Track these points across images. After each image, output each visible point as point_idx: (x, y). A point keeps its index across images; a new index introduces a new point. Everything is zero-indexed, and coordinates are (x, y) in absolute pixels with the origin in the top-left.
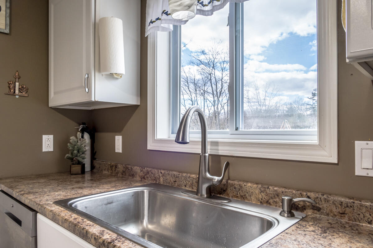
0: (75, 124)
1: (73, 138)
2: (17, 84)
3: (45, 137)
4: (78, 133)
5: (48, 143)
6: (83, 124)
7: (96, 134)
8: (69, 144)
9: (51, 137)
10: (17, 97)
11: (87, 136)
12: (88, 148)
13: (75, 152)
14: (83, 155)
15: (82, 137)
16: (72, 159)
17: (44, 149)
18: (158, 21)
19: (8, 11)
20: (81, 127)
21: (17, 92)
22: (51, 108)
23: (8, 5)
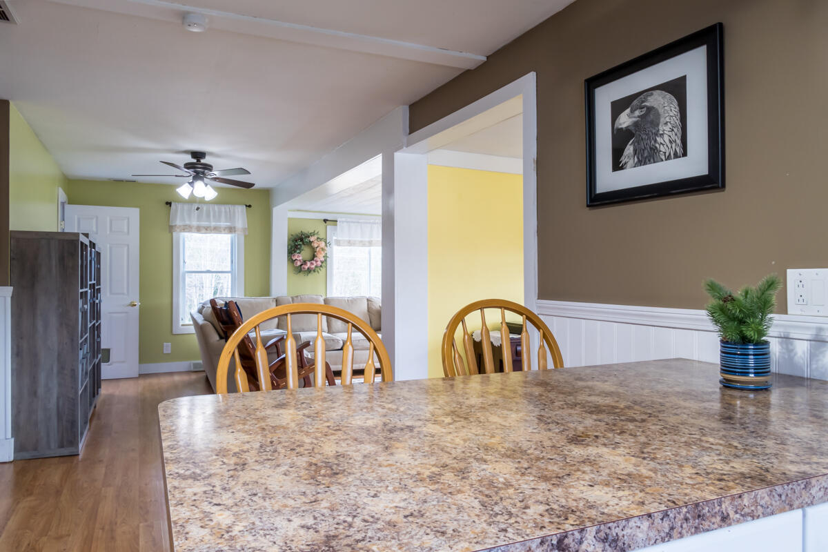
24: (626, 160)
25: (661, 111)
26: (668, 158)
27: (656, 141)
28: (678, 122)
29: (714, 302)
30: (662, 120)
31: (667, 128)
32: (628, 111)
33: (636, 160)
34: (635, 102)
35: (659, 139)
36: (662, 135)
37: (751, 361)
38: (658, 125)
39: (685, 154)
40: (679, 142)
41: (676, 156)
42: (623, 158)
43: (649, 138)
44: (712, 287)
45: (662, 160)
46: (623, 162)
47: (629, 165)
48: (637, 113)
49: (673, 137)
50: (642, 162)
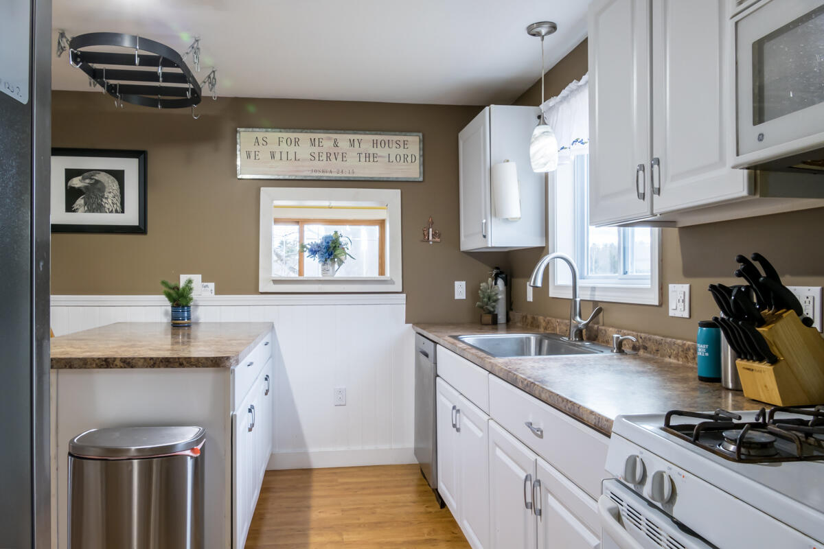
0: (489, 268)
1: (483, 285)
2: (431, 230)
3: (457, 284)
4: (490, 279)
5: (460, 290)
6: (497, 268)
7: (513, 279)
8: (480, 292)
9: (464, 283)
10: (431, 243)
11: (500, 282)
12: (502, 297)
13: (485, 300)
14: (494, 304)
15: (496, 284)
16: (481, 307)
17: (457, 297)
18: (563, 150)
19: (422, 159)
20: (495, 272)
21: (431, 238)
22: (463, 252)
23: (421, 153)
24: (78, 207)
25: (106, 184)
26: (111, 212)
27: (102, 200)
28: (118, 194)
29: (164, 289)
30: (107, 190)
31: (111, 195)
32: (80, 178)
33: (86, 208)
34: (86, 174)
35: (104, 200)
36: (107, 198)
37: (186, 314)
38: (104, 192)
39: (123, 212)
40: (119, 205)
41: (117, 212)
42: (75, 205)
43: (97, 198)
44: (164, 283)
45: (106, 212)
46: (75, 208)
47: (80, 211)
48: (88, 181)
49: (115, 201)
50: (91, 210)
